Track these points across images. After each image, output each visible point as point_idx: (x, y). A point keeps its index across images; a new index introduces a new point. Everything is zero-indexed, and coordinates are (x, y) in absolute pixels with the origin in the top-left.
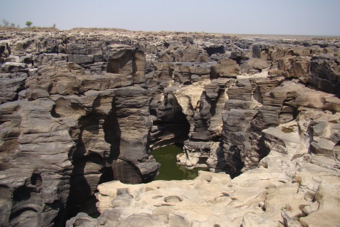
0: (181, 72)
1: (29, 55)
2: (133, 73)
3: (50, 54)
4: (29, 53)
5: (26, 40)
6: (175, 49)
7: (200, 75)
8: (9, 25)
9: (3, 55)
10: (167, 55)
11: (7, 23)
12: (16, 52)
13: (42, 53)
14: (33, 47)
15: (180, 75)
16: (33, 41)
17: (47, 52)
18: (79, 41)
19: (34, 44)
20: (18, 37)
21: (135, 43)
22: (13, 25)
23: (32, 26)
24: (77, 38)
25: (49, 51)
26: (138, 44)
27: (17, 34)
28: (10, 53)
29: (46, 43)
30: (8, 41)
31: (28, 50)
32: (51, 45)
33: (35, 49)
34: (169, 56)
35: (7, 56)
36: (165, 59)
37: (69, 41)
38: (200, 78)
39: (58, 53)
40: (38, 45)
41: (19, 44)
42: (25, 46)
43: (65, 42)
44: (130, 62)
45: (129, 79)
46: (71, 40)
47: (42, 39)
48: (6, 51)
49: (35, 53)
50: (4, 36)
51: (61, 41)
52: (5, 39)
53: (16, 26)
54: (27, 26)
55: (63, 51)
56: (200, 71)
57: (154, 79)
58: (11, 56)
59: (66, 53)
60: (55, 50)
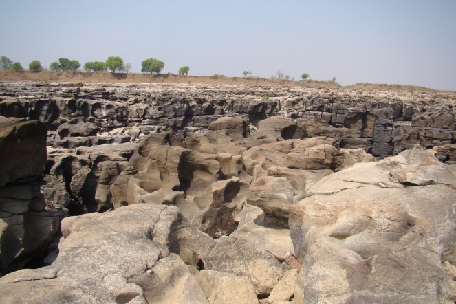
0: (425, 137)
1: (296, 112)
2: (363, 129)
3: (315, 112)
4: (296, 110)
5: (296, 98)
6: (430, 115)
7: (441, 140)
8: (284, 77)
9: (275, 110)
10: (420, 120)
11: (281, 75)
12: (286, 108)
13: (307, 110)
14: (301, 104)
15: (424, 139)
16: (302, 99)
17: (312, 110)
18: (345, 102)
19: (302, 102)
20: (289, 94)
21: (408, 107)
22: (288, 77)
23: (308, 79)
24: (343, 99)
25: (314, 109)
26: (412, 108)
27: (289, 92)
28: (280, 108)
29: (313, 101)
30: (280, 98)
31: (297, 107)
32: (317, 104)
33: (302, 106)
34: (422, 122)
35: (277, 111)
36: (417, 124)
37: (335, 101)
38: (441, 143)
39: (322, 111)
40: (305, 103)
41: (289, 101)
42: (294, 103)
43: (332, 102)
44: (361, 121)
45: (359, 133)
46: (337, 100)
47: (309, 98)
48: (278, 107)
49: (301, 110)
50: (278, 94)
51: (327, 100)
52: (278, 96)
53: (290, 79)
54: (302, 79)
55: (328, 110)
56: (442, 137)
57: (402, 142)
58: (281, 112)
59: (331, 113)
60: (320, 109)
